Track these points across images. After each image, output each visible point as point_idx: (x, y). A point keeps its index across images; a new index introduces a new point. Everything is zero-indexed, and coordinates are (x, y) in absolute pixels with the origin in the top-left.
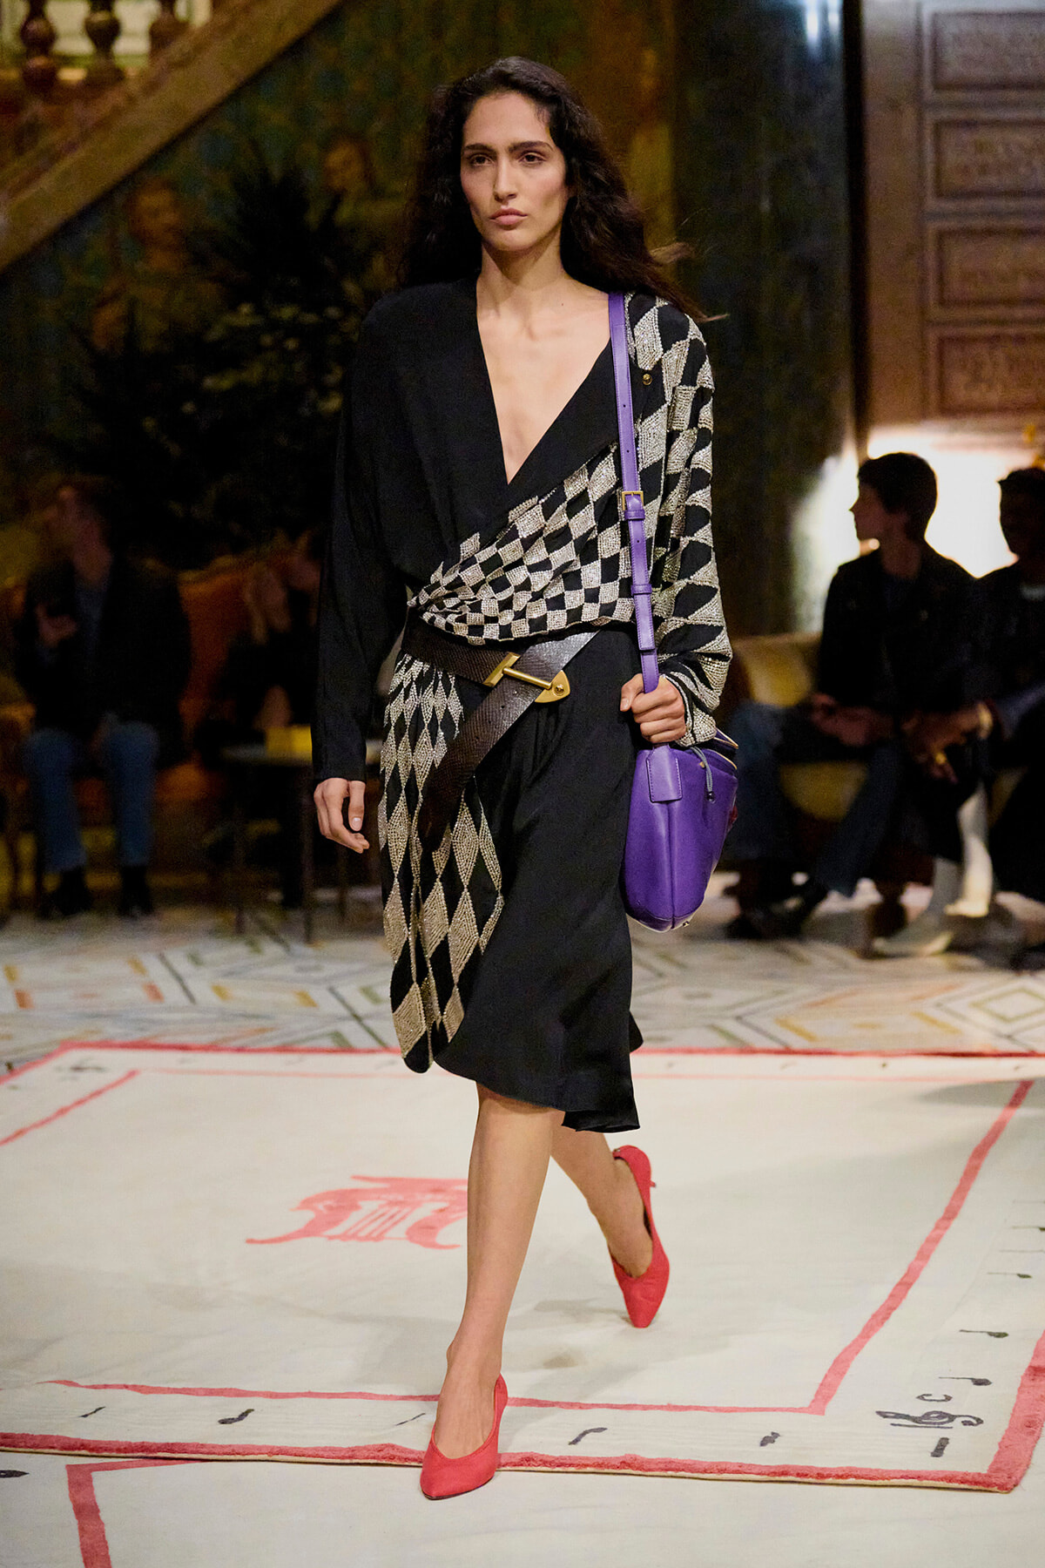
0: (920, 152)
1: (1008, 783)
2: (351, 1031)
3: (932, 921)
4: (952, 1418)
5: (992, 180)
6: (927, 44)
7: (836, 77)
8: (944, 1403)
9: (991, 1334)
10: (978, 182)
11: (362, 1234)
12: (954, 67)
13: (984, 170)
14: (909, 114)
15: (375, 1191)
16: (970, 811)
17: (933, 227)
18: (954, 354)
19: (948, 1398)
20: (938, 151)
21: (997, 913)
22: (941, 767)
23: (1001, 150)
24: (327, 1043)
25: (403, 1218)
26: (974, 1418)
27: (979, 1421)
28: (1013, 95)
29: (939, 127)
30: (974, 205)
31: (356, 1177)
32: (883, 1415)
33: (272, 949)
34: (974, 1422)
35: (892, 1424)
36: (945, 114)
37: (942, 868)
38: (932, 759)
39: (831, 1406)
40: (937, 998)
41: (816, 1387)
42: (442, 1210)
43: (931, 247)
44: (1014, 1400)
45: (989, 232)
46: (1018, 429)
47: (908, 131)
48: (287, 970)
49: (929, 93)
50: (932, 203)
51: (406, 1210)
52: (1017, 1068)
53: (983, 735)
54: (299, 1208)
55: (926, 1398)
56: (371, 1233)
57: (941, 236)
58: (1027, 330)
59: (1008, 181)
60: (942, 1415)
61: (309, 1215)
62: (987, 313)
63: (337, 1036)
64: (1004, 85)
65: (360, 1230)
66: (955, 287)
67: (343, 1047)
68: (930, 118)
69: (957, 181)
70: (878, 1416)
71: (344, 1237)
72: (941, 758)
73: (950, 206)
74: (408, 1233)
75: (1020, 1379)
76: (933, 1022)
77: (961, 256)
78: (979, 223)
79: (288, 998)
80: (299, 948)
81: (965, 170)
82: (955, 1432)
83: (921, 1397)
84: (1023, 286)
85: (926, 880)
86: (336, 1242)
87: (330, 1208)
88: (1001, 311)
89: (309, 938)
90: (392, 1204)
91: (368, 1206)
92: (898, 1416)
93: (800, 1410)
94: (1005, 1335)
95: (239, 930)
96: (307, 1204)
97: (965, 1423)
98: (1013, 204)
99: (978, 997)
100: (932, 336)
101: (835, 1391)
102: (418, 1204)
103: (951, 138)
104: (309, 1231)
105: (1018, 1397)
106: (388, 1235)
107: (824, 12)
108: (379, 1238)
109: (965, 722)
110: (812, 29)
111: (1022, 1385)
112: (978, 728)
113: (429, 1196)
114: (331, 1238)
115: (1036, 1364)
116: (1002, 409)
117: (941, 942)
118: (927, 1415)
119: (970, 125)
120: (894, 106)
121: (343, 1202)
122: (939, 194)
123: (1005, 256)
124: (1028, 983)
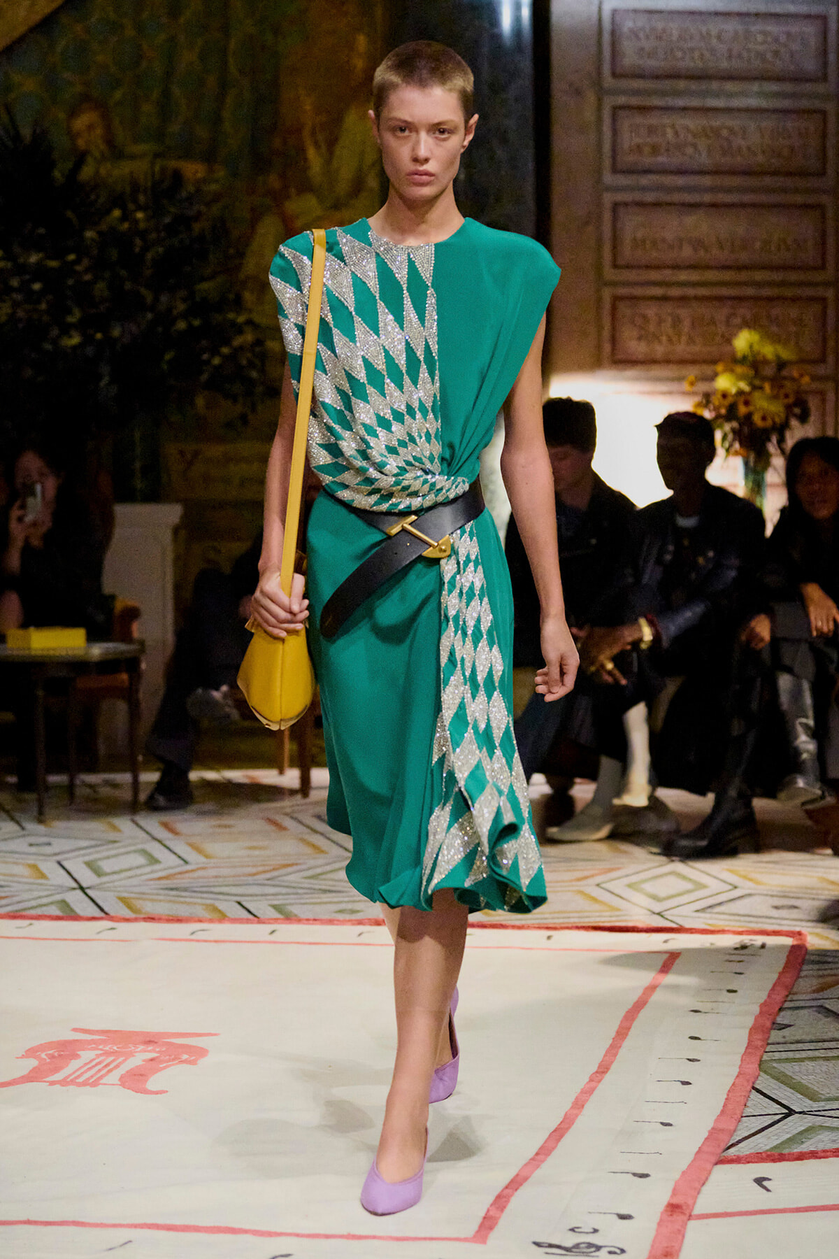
0: (599, 131)
3: (598, 811)
4: (598, 1248)
5: (661, 159)
6: (606, 37)
7: (526, 64)
8: (591, 1234)
9: (635, 1175)
10: (647, 160)
11: (80, 1080)
12: (630, 58)
13: (655, 150)
14: (591, 97)
15: (93, 1041)
17: (608, 198)
18: (624, 310)
19: (595, 1231)
20: (615, 132)
21: (656, 805)
22: (610, 673)
23: (670, 133)
24: (54, 911)
25: (117, 1066)
26: (619, 1248)
27: (623, 1251)
28: (682, 84)
29: (616, 109)
30: (645, 180)
31: (75, 1030)
32: (538, 1244)
34: (618, 1251)
35: (547, 1253)
36: (622, 100)
37: (607, 765)
38: (603, 666)
39: (494, 1236)
40: (598, 879)
41: (479, 1220)
42: (152, 1060)
43: (607, 216)
44: (653, 1233)
45: (657, 205)
46: (680, 379)
47: (589, 115)
48: (20, 845)
49: (608, 81)
50: (608, 178)
51: (121, 1059)
52: (666, 942)
53: (644, 646)
54: (23, 1057)
55: (576, 1230)
56: (89, 1079)
57: (616, 206)
58: (691, 292)
59: (675, 160)
60: (590, 1245)
61: (33, 1063)
62: (654, 275)
63: (64, 904)
64: (673, 75)
65: (79, 1076)
66: (627, 253)
67: (70, 915)
68: (609, 102)
69: (631, 158)
70: (534, 1246)
71: (64, 1083)
72: (610, 666)
73: (623, 180)
74: (120, 1080)
75: (659, 1215)
76: (594, 900)
77: (633, 225)
78: (650, 197)
80: (31, 826)
81: (639, 148)
83: (572, 1230)
84: (687, 252)
85: (592, 775)
86: (58, 1087)
87: (52, 1057)
88: (667, 274)
89: (41, 818)
90: (107, 1054)
91: (87, 1055)
92: (551, 1246)
93: (466, 1240)
94: (646, 1176)
96: (31, 1053)
97: (610, 1253)
98: (681, 181)
99: (634, 879)
100: (607, 293)
101: (497, 1223)
102: (131, 1055)
103: (627, 122)
104: (33, 1077)
105: (657, 1231)
106: (101, 1082)
107: (517, 7)
108: (95, 1084)
109: (628, 635)
110: (506, 22)
111: (661, 1220)
112: (641, 640)
113: (141, 1047)
114: (52, 1083)
115: (675, 1201)
116: (667, 361)
117: (605, 831)
118: (577, 1246)
119: (643, 109)
120: (578, 92)
121: (64, 1051)
122: (615, 170)
123: (672, 227)
124: (679, 866)
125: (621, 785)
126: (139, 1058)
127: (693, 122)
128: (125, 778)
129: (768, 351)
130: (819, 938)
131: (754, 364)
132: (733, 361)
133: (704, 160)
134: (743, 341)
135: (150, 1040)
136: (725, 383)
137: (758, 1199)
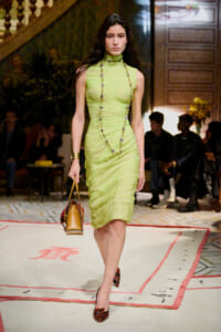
0: (165, 54)
1: (179, 175)
2: (50, 220)
3: (164, 202)
4: (166, 295)
5: (179, 60)
7: (149, 39)
9: (173, 279)
10: (176, 60)
12: (172, 38)
13: (177, 58)
14: (163, 47)
15: (54, 249)
16: (172, 180)
17: (167, 68)
18: (170, 93)
19: (165, 292)
20: (168, 54)
21: (176, 201)
24: (45, 221)
25: (60, 255)
28: (182, 44)
29: (169, 49)
30: (175, 65)
31: (51, 247)
33: (35, 204)
34: (170, 296)
36: (170, 47)
37: (166, 192)
39: (142, 293)
41: (140, 289)
42: (67, 253)
43: (167, 72)
45: (178, 70)
46: (182, 108)
48: (38, 208)
49: (167, 43)
50: (167, 64)
53: (174, 167)
54: (39, 253)
57: (169, 70)
58: (185, 89)
59: (181, 60)
60: (164, 295)
61: (42, 254)
63: (47, 220)
64: (181, 42)
65: (51, 257)
66: (171, 81)
67: (48, 222)
68: (167, 47)
69: (171, 60)
71: (48, 258)
73: (170, 65)
74: (60, 258)
75: (179, 288)
77: (172, 74)
78: (176, 68)
79: (38, 213)
80: (40, 203)
81: (174, 58)
82: (166, 298)
83: (160, 291)
84: (184, 80)
86: (46, 259)
89: (42, 202)
91: (54, 252)
92: (155, 294)
93: (137, 293)
94: (176, 280)
95: (28, 200)
96: (41, 251)
97: (168, 296)
100: (166, 89)
101: (143, 290)
102: (62, 252)
103: (171, 52)
104: (42, 257)
105: (179, 292)
106: (57, 258)
107: (147, 26)
108: (55, 258)
110: (145, 30)
111: (179, 290)
112: (173, 165)
113: (65, 251)
115: (182, 285)
116: (179, 104)
118: (161, 295)
119: (175, 49)
120: (160, 45)
121: (48, 251)
122: (168, 62)
123: (181, 75)
124: (182, 214)
125: (168, 196)
126: (65, 253)
127: (184, 52)
128: (60, 193)
129: (202, 102)
130: (213, 229)
131: (198, 105)
132: (194, 104)
133: (188, 60)
134: (196, 100)
135: (67, 249)
136: (192, 109)
137: (201, 285)
